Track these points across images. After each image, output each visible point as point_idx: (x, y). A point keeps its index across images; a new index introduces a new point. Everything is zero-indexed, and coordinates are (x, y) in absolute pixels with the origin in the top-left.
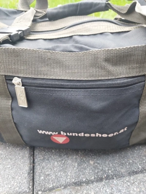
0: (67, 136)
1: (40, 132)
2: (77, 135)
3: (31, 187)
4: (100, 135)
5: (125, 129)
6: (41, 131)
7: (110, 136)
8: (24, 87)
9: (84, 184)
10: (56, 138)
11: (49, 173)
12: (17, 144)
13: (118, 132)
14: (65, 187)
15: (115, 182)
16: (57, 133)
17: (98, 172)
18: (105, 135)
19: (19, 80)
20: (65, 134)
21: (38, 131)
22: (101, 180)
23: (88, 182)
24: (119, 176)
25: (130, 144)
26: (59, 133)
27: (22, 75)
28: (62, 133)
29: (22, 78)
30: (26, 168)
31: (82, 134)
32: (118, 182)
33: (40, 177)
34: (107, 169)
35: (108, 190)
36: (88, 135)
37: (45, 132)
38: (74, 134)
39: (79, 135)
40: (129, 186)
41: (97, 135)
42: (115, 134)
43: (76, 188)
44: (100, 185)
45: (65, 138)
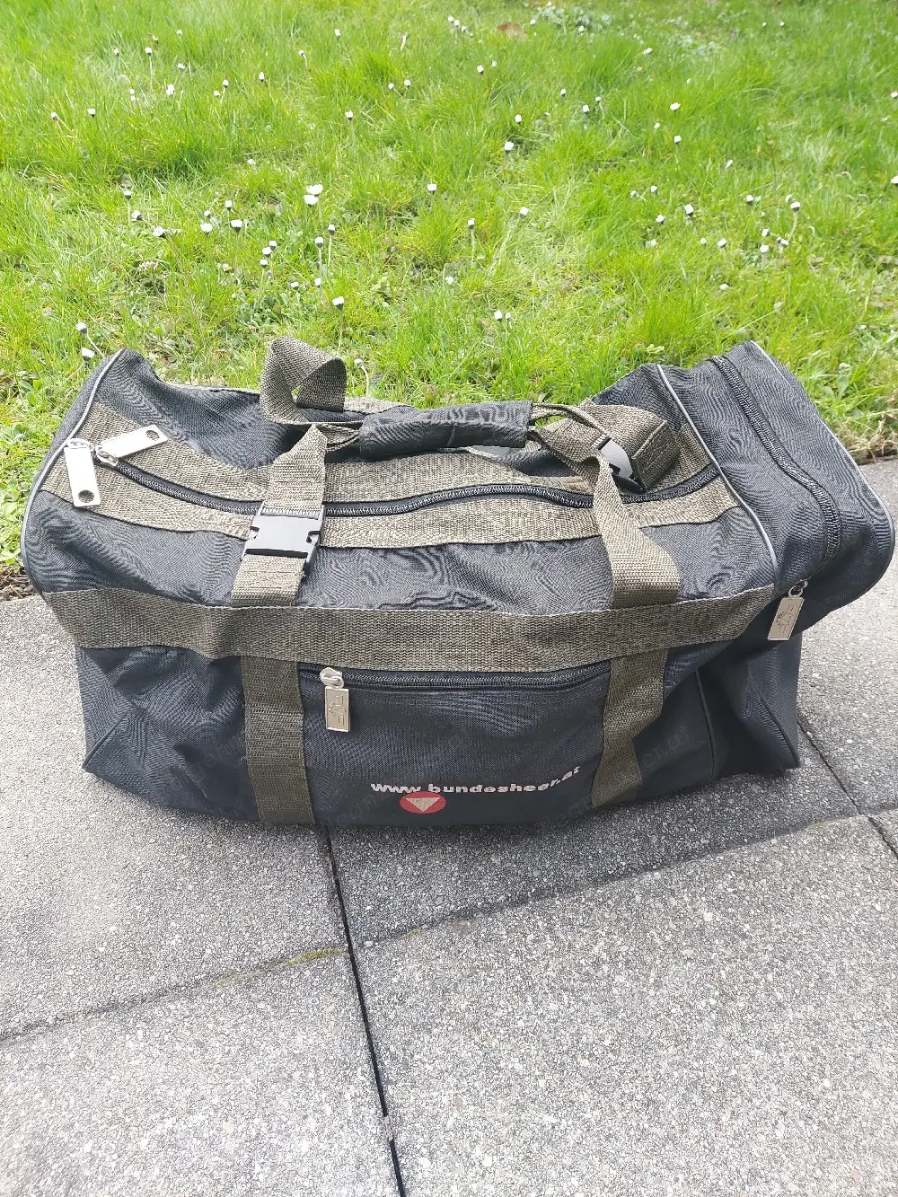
0: (442, 793)
1: (377, 788)
2: (465, 790)
3: (342, 932)
4: (519, 789)
5: (576, 771)
6: (379, 786)
7: (540, 788)
8: (347, 690)
9: (481, 914)
10: (412, 801)
11: (385, 895)
12: (278, 825)
13: (560, 779)
14: (433, 924)
15: (557, 902)
16: (419, 788)
17: (514, 883)
18: (529, 788)
19: (338, 675)
20: (439, 790)
21: (373, 786)
22: (523, 901)
23: (490, 909)
24: (568, 888)
25: (595, 805)
26: (425, 789)
27: (343, 665)
28: (431, 787)
29: (345, 671)
30: (319, 886)
31: (479, 788)
32: (566, 902)
33: (361, 905)
34: (536, 874)
35: (540, 923)
36: (493, 790)
37: (390, 787)
38: (458, 789)
39: (472, 790)
40: (591, 910)
41: (513, 787)
42: (553, 783)
43: (462, 923)
44: (522, 911)
45: (436, 799)
